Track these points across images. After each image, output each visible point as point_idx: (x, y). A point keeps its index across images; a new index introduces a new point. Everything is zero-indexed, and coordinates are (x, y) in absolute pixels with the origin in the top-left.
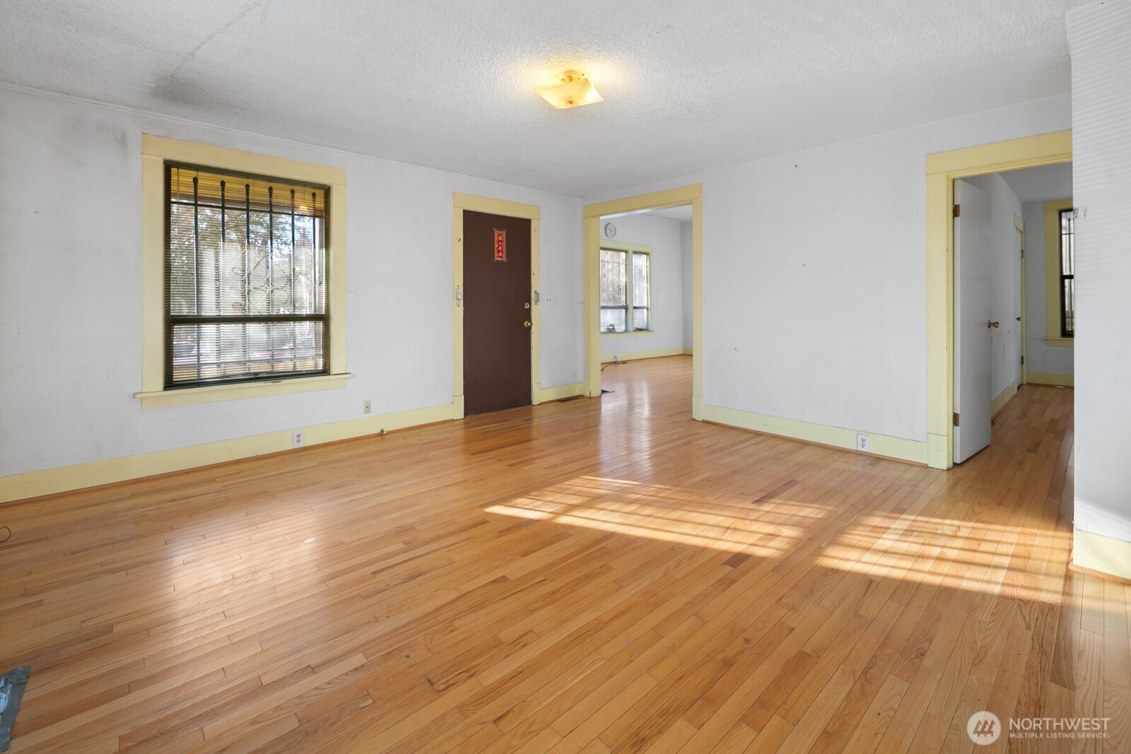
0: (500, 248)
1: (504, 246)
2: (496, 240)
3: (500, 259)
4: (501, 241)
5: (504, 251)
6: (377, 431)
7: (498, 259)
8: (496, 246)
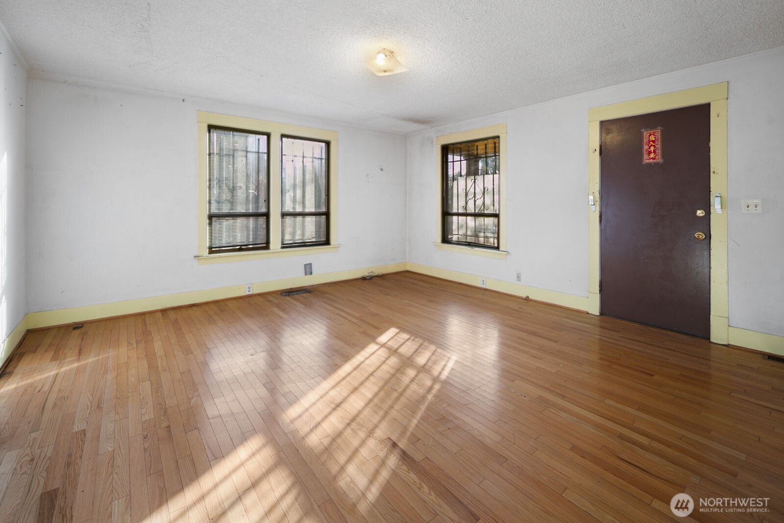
0: (652, 149)
1: (659, 146)
2: (645, 141)
3: (651, 160)
4: (654, 142)
5: (659, 152)
6: (524, 296)
7: (648, 161)
8: (646, 147)
